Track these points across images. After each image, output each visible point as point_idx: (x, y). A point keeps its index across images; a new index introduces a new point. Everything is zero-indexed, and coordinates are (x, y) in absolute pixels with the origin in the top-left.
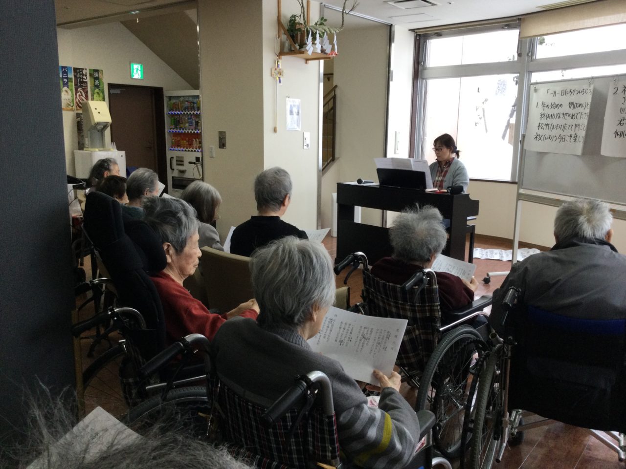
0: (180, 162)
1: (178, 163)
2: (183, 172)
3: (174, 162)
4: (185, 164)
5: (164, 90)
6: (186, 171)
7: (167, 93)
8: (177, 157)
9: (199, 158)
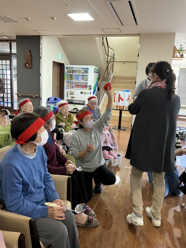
0: (72, 93)
1: (70, 94)
2: (73, 97)
3: (69, 94)
4: (74, 94)
5: (65, 64)
6: (75, 97)
7: (66, 66)
8: (70, 91)
9: (83, 92)
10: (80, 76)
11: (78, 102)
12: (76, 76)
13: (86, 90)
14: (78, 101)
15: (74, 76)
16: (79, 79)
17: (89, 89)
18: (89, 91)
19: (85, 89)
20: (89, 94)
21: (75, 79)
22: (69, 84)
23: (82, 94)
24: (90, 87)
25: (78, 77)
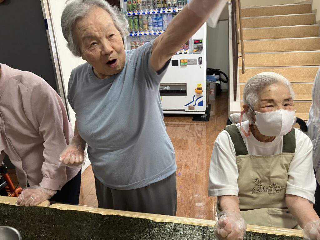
9: (178, 60)
10: (165, 17)
11: (168, 88)
12: (155, 16)
13: (186, 53)
14: (167, 86)
15: (150, 17)
16: (163, 26)
17: (196, 50)
18: (196, 57)
19: (183, 52)
20: (196, 64)
21: (151, 28)
22: (138, 43)
23: (177, 65)
24: (199, 44)
25: (161, 18)
